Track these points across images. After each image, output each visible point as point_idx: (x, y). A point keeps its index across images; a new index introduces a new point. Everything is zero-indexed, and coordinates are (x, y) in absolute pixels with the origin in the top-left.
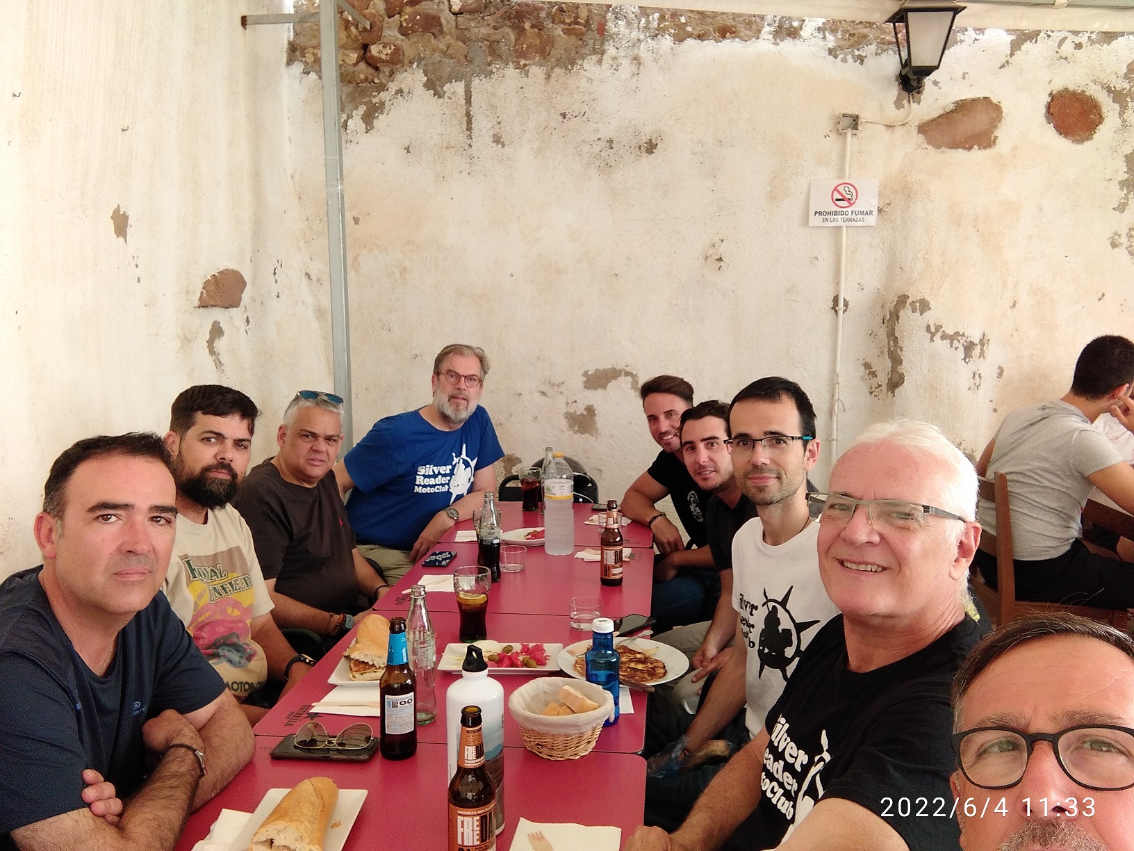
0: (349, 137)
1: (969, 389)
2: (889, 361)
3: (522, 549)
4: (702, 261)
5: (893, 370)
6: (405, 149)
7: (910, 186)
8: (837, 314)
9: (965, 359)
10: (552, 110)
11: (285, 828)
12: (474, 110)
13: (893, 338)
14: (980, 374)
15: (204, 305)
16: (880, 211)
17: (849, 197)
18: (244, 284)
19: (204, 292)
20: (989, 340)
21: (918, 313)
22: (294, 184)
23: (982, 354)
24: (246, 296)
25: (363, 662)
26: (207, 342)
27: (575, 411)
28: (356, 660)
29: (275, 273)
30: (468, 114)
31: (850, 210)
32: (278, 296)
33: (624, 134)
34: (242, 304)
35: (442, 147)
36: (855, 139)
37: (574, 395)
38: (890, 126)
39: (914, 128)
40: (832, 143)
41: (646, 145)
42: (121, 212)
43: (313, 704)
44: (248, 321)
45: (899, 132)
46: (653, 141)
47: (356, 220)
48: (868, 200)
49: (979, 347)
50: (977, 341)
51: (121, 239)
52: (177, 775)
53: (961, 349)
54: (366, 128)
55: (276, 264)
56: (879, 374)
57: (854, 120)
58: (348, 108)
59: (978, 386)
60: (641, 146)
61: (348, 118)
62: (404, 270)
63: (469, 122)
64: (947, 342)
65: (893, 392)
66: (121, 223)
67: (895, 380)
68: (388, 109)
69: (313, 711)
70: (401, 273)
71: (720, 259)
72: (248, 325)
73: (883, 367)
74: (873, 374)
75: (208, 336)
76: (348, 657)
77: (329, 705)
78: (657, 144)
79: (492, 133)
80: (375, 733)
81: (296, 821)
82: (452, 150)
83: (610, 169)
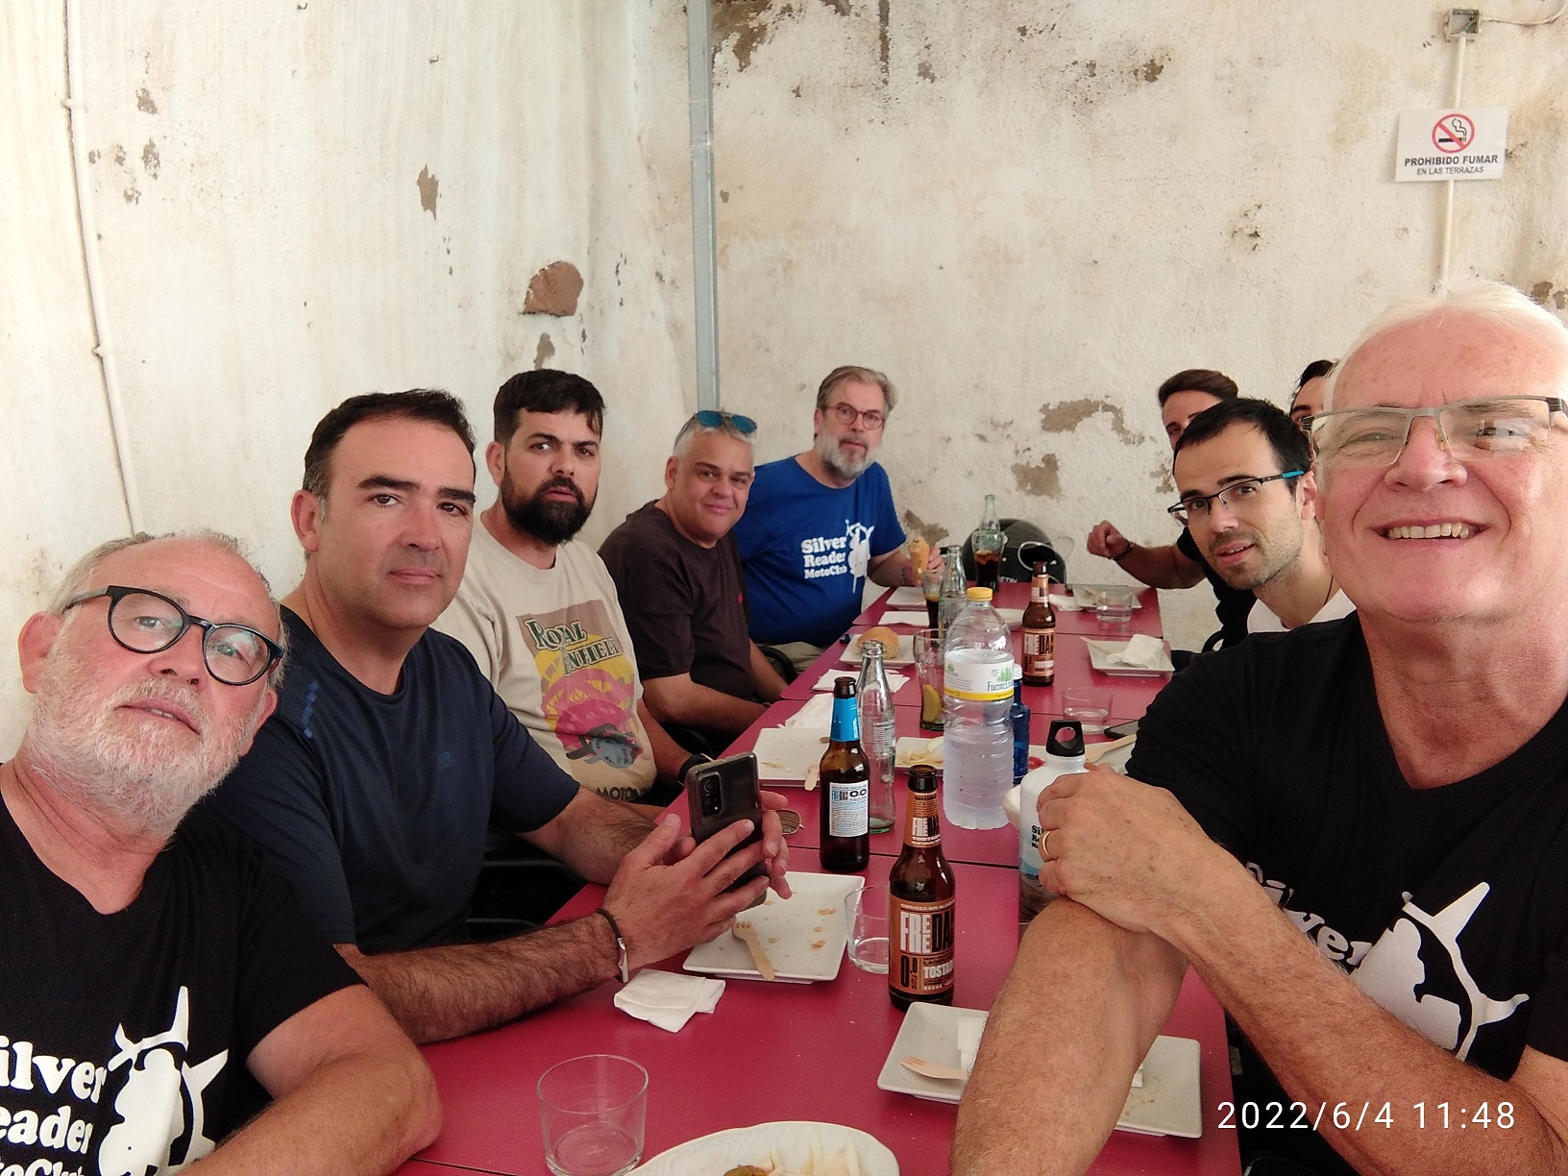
0: (719, 75)
4: (1227, 237)
6: (793, 91)
7: (1559, 116)
10: (1006, 24)
12: (892, 31)
15: (530, 311)
16: (1509, 155)
17: (1460, 135)
18: (580, 283)
19: (531, 292)
22: (642, 150)
24: (583, 300)
27: (1028, 463)
29: (617, 272)
30: (883, 37)
31: (1461, 155)
32: (621, 304)
33: (1112, 53)
34: (577, 313)
35: (846, 86)
36: (1472, 47)
37: (1027, 440)
38: (1527, 26)
40: (1435, 57)
41: (1145, 69)
42: (430, 176)
44: (584, 336)
45: (1542, 33)
46: (1157, 62)
47: (725, 197)
48: (1490, 138)
51: (429, 213)
54: (740, 65)
55: (619, 259)
57: (1471, 19)
58: (716, 37)
60: (1137, 70)
61: (716, 52)
62: (789, 266)
63: (885, 48)
66: (429, 191)
68: (770, 35)
70: (785, 270)
71: (1256, 234)
72: (584, 341)
75: (536, 354)
78: (1162, 67)
79: (917, 61)
82: (860, 88)
83: (1091, 106)
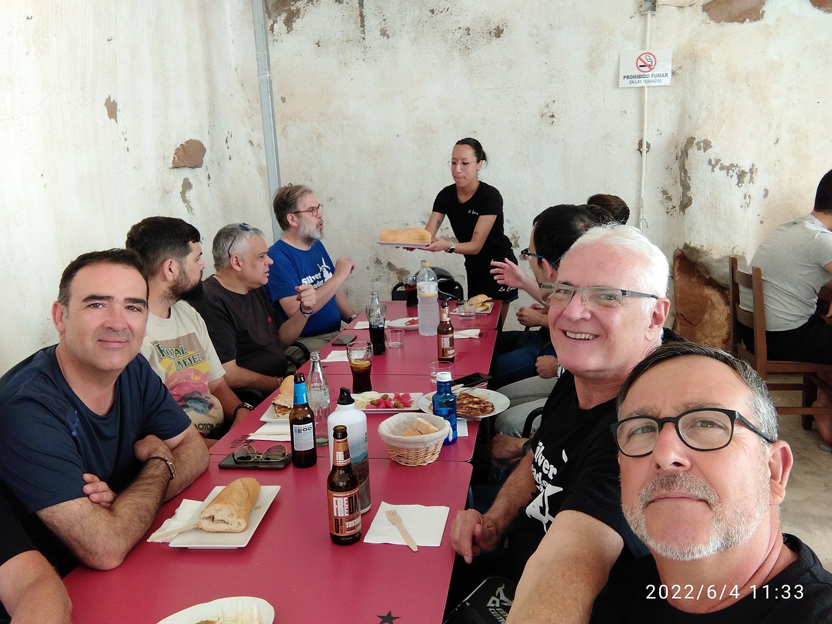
0: (276, 37)
1: (741, 207)
2: (681, 188)
3: (401, 331)
4: (539, 118)
5: (684, 195)
6: (316, 44)
7: (696, 53)
8: (641, 154)
9: (738, 184)
10: (424, 8)
11: (221, 508)
12: (366, 11)
13: (683, 170)
14: (750, 195)
15: (176, 166)
16: (673, 73)
17: (650, 63)
18: (204, 150)
19: (176, 157)
20: (757, 169)
21: (702, 151)
22: (238, 75)
23: (751, 180)
24: (206, 159)
25: (284, 406)
26: (181, 193)
28: (279, 405)
29: (227, 142)
30: (361, 15)
31: (650, 73)
32: (230, 159)
33: (478, 23)
34: (204, 165)
35: (343, 41)
36: (654, 18)
38: (680, 7)
39: (699, 7)
40: (636, 23)
41: (495, 31)
42: (112, 101)
43: (250, 434)
44: (209, 177)
45: (688, 11)
46: (500, 27)
47: (283, 100)
48: (664, 66)
49: (749, 175)
50: (747, 170)
51: (113, 120)
52: (153, 477)
53: (735, 177)
54: (288, 30)
55: (227, 135)
56: (673, 198)
57: (653, 4)
58: (274, 15)
59: (748, 205)
60: (491, 32)
61: (274, 23)
62: (319, 136)
63: (363, 21)
64: (724, 172)
65: (684, 212)
66: (112, 109)
67: (685, 203)
68: (302, 14)
69: (249, 438)
70: (317, 138)
71: (553, 116)
72: (209, 180)
73: (676, 193)
74: (669, 199)
75: (181, 189)
76: (274, 404)
77: (260, 435)
78: (503, 30)
79: (379, 27)
80: (288, 451)
81: (229, 504)
82: (351, 42)
83: (469, 51)
